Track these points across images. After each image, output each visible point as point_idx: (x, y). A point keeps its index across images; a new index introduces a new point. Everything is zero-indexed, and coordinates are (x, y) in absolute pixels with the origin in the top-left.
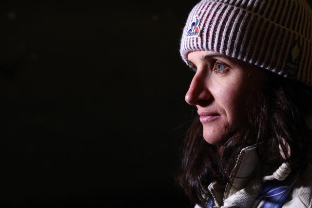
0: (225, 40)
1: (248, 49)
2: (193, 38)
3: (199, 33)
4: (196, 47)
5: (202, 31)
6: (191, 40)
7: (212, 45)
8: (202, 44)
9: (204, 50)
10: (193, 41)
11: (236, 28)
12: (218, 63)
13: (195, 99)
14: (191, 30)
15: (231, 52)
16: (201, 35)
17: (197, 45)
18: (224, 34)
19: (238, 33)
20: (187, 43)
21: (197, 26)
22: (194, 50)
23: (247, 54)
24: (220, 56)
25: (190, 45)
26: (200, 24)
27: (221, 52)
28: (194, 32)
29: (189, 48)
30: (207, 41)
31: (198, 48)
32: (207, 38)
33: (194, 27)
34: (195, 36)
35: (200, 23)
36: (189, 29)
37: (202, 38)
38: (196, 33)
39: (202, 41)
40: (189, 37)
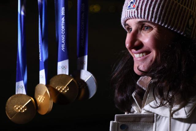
0: (152, 13)
2: (132, 11)
3: (136, 8)
4: (134, 16)
5: (138, 7)
6: (131, 12)
7: (144, 16)
9: (139, 18)
10: (132, 13)
11: (158, 6)
12: (146, 26)
13: (132, 46)
14: (130, 6)
15: (155, 21)
16: (137, 9)
17: (135, 15)
18: (151, 9)
19: (160, 9)
20: (127, 14)
21: (134, 4)
22: (132, 18)
23: (165, 21)
24: (149, 22)
25: (129, 15)
27: (149, 20)
28: (132, 7)
29: (129, 17)
30: (141, 13)
31: (135, 17)
32: (141, 11)
33: (132, 4)
34: (133, 10)
35: (136, 2)
37: (138, 11)
39: (138, 13)
40: (129, 10)
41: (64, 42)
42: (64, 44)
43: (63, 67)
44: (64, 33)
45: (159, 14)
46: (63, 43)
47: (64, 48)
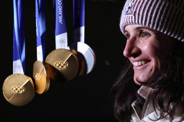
0: (150, 18)
1: (164, 25)
2: (129, 16)
3: (133, 13)
4: (131, 22)
5: (135, 12)
6: (128, 18)
7: (142, 21)
8: (135, 20)
9: (136, 24)
10: (129, 18)
11: (157, 11)
12: (144, 33)
14: (128, 11)
15: (153, 26)
16: (135, 15)
17: (132, 21)
18: (149, 15)
19: (158, 14)
20: (125, 19)
21: (132, 9)
22: (129, 24)
23: (163, 28)
24: (147, 28)
25: (127, 20)
26: (134, 8)
27: (147, 25)
28: (130, 13)
29: (126, 23)
30: (138, 19)
31: (133, 23)
32: (138, 17)
33: (130, 9)
34: (131, 16)
36: (126, 11)
38: (131, 14)
39: (135, 18)
40: (126, 16)
41: (62, 13)
42: (62, 16)
43: (61, 41)
44: (61, 4)
45: (157, 19)
46: (60, 15)
47: (62, 21)
